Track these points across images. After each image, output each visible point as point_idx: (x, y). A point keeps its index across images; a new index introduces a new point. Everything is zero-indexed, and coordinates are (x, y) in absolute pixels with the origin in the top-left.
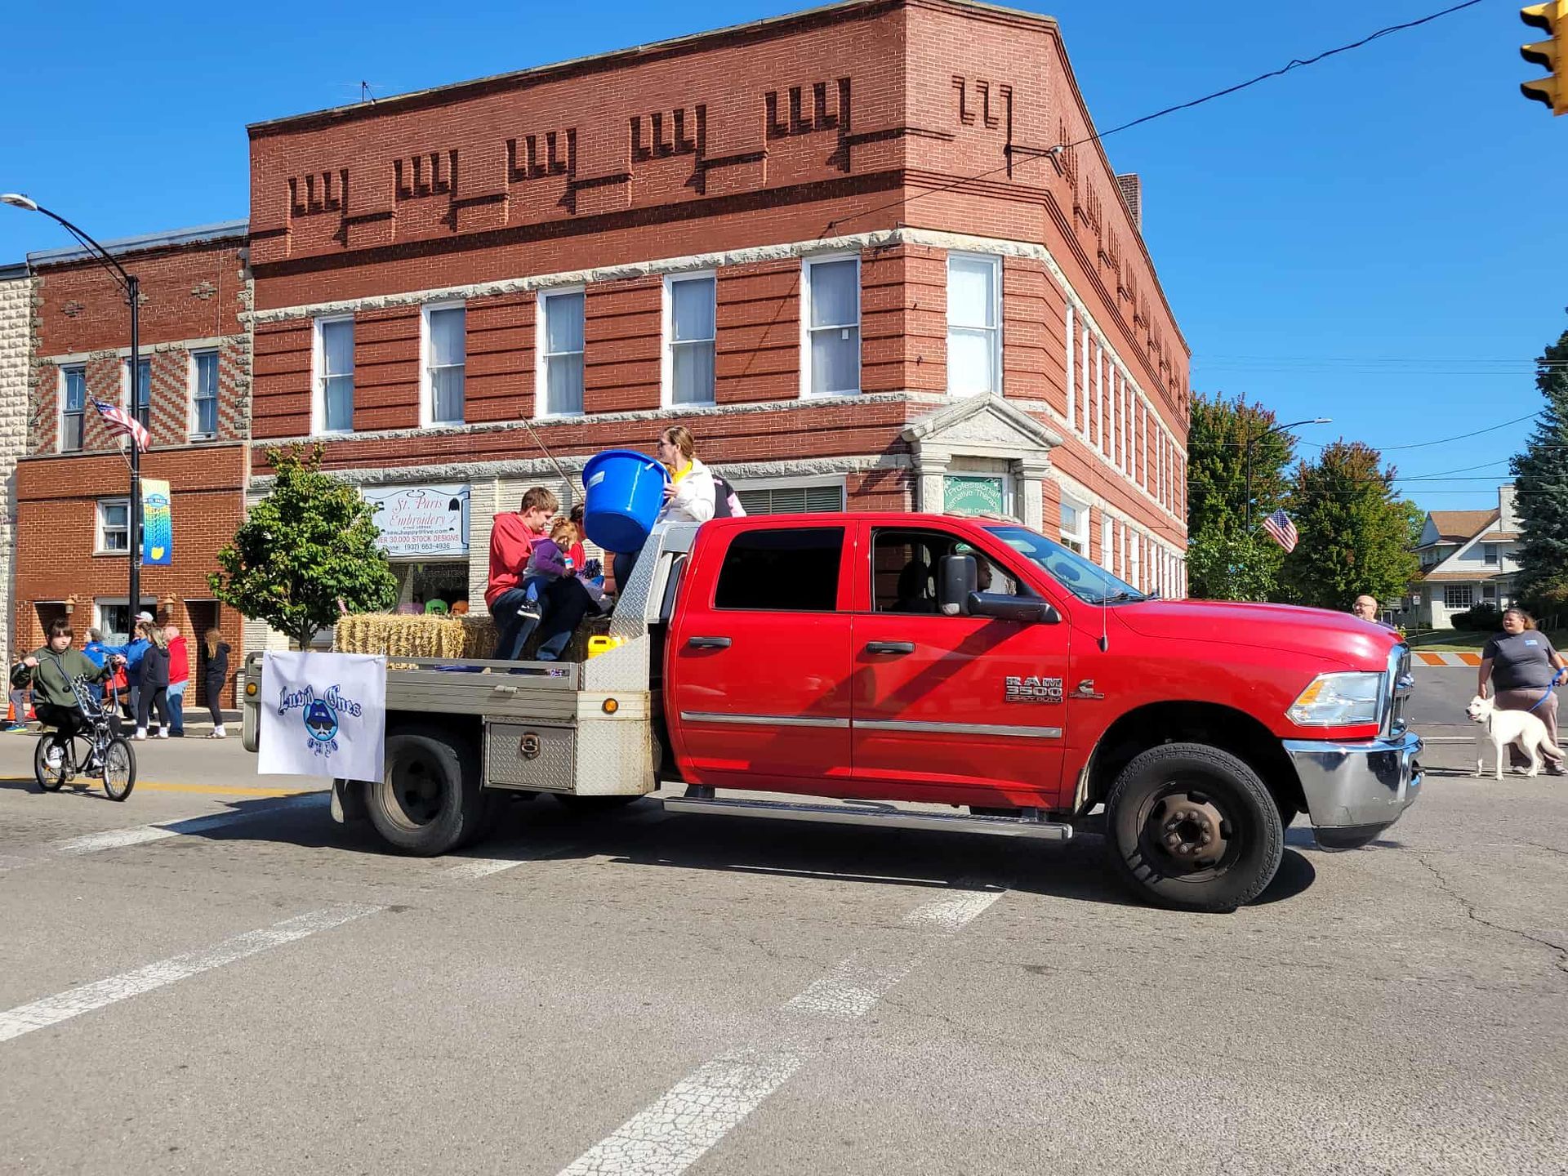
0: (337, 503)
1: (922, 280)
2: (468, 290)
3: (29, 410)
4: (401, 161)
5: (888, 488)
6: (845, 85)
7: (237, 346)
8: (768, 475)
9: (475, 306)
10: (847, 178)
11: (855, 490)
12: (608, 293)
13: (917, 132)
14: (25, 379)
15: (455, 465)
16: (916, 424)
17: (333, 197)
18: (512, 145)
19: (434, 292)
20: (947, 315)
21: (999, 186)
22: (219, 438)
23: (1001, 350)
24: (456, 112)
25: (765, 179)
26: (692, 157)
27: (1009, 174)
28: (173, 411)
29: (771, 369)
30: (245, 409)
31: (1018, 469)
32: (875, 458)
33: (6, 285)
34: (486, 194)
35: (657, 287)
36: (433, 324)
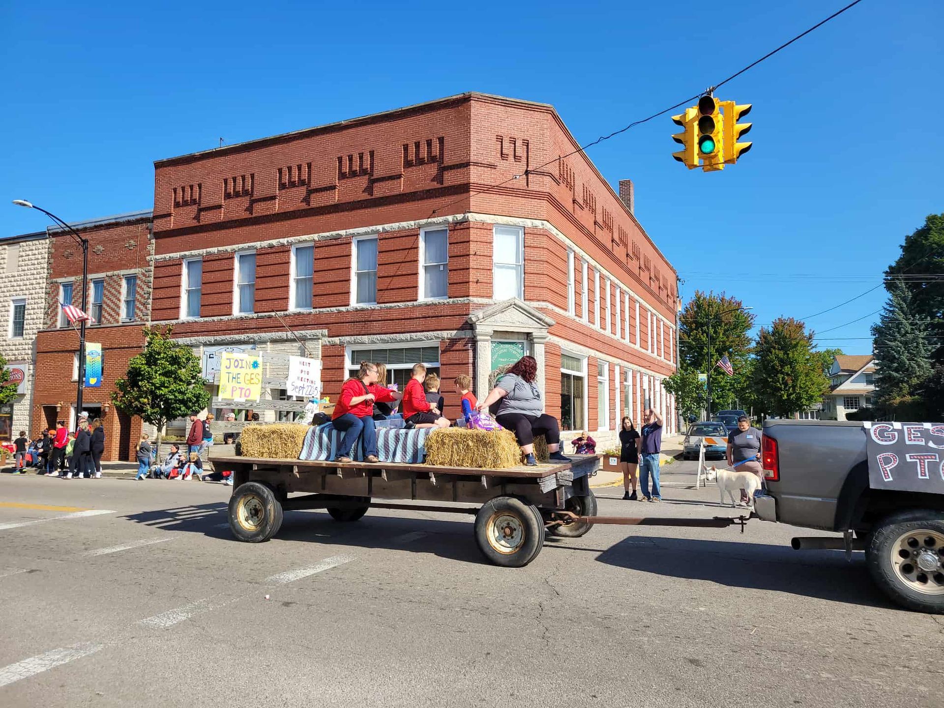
1: (479, 240)
2: (258, 244)
3: (45, 306)
4: (227, 179)
5: (461, 347)
6: (441, 140)
7: (146, 273)
8: (402, 341)
9: (261, 253)
10: (442, 188)
11: (443, 349)
12: (326, 246)
13: (476, 164)
14: (44, 290)
15: (248, 335)
16: (475, 315)
17: (194, 197)
18: (280, 171)
19: (241, 246)
20: (493, 258)
21: (522, 191)
22: (135, 321)
23: (523, 276)
24: (254, 154)
25: (402, 188)
26: (367, 177)
27: (527, 185)
28: (114, 307)
29: (403, 286)
30: (148, 306)
31: (531, 338)
32: (455, 332)
33: (37, 242)
34: (268, 196)
35: (350, 243)
36: (240, 262)
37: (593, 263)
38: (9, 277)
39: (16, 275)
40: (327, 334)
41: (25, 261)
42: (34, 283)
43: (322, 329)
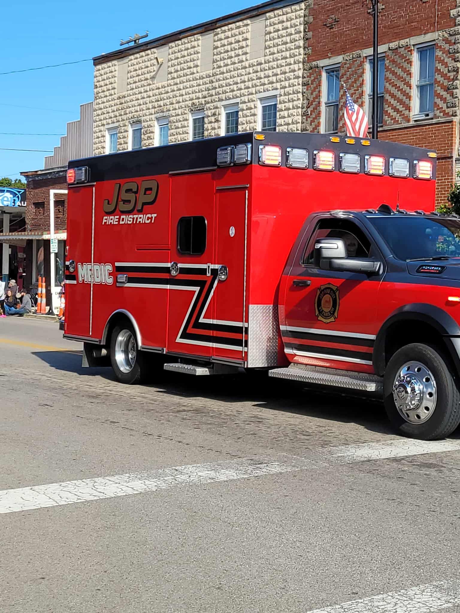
3: (303, 104)
7: (450, 38)
14: (300, 80)
22: (435, 117)
28: (401, 96)
33: (288, 9)
38: (254, 66)
39: (263, 62)
41: (274, 39)
42: (288, 71)
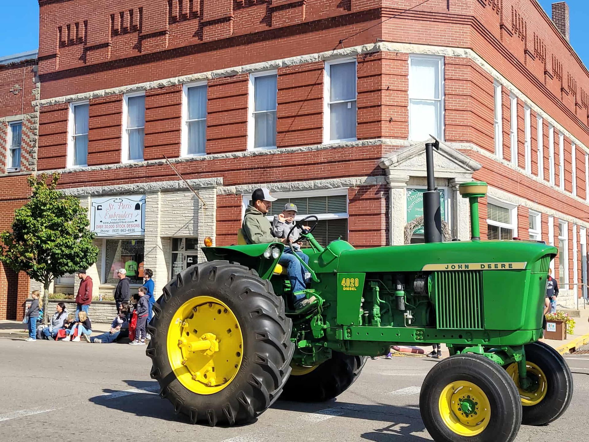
0: (62, 207)
1: (392, 72)
2: (147, 85)
4: (114, 14)
5: (372, 196)
7: (31, 119)
8: (305, 189)
9: (150, 94)
10: (349, 14)
11: (352, 198)
12: (220, 85)
15: (138, 184)
16: (388, 159)
17: (80, 36)
18: (170, 3)
19: (129, 87)
20: (409, 92)
21: (441, 15)
22: (21, 170)
23: (443, 112)
25: (304, 16)
26: (265, 6)
27: (448, 8)
29: (306, 127)
30: (34, 154)
31: (453, 184)
32: (364, 178)
34: (157, 31)
35: (246, 80)
36: (129, 105)
37: (523, 98)
40: (222, 182)
43: (216, 177)
